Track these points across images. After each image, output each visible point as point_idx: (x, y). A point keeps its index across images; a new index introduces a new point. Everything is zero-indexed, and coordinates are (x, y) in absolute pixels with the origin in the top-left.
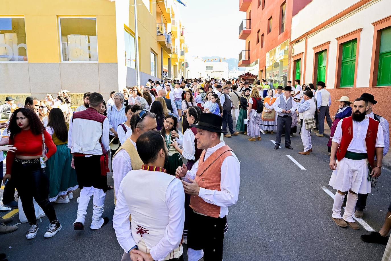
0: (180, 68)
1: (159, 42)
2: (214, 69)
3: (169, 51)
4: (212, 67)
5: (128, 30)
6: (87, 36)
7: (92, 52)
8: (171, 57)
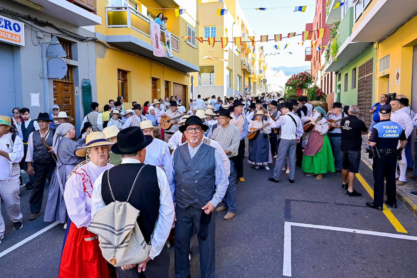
1: (243, 69)
3: (250, 73)
5: (228, 68)
6: (209, 74)
7: (211, 81)
8: (251, 77)
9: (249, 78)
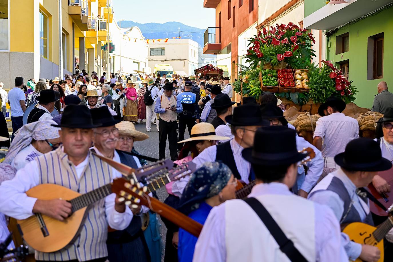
0: (98, 53)
1: (72, 17)
2: (168, 54)
4: (163, 50)
8: (85, 35)
9: (82, 39)
